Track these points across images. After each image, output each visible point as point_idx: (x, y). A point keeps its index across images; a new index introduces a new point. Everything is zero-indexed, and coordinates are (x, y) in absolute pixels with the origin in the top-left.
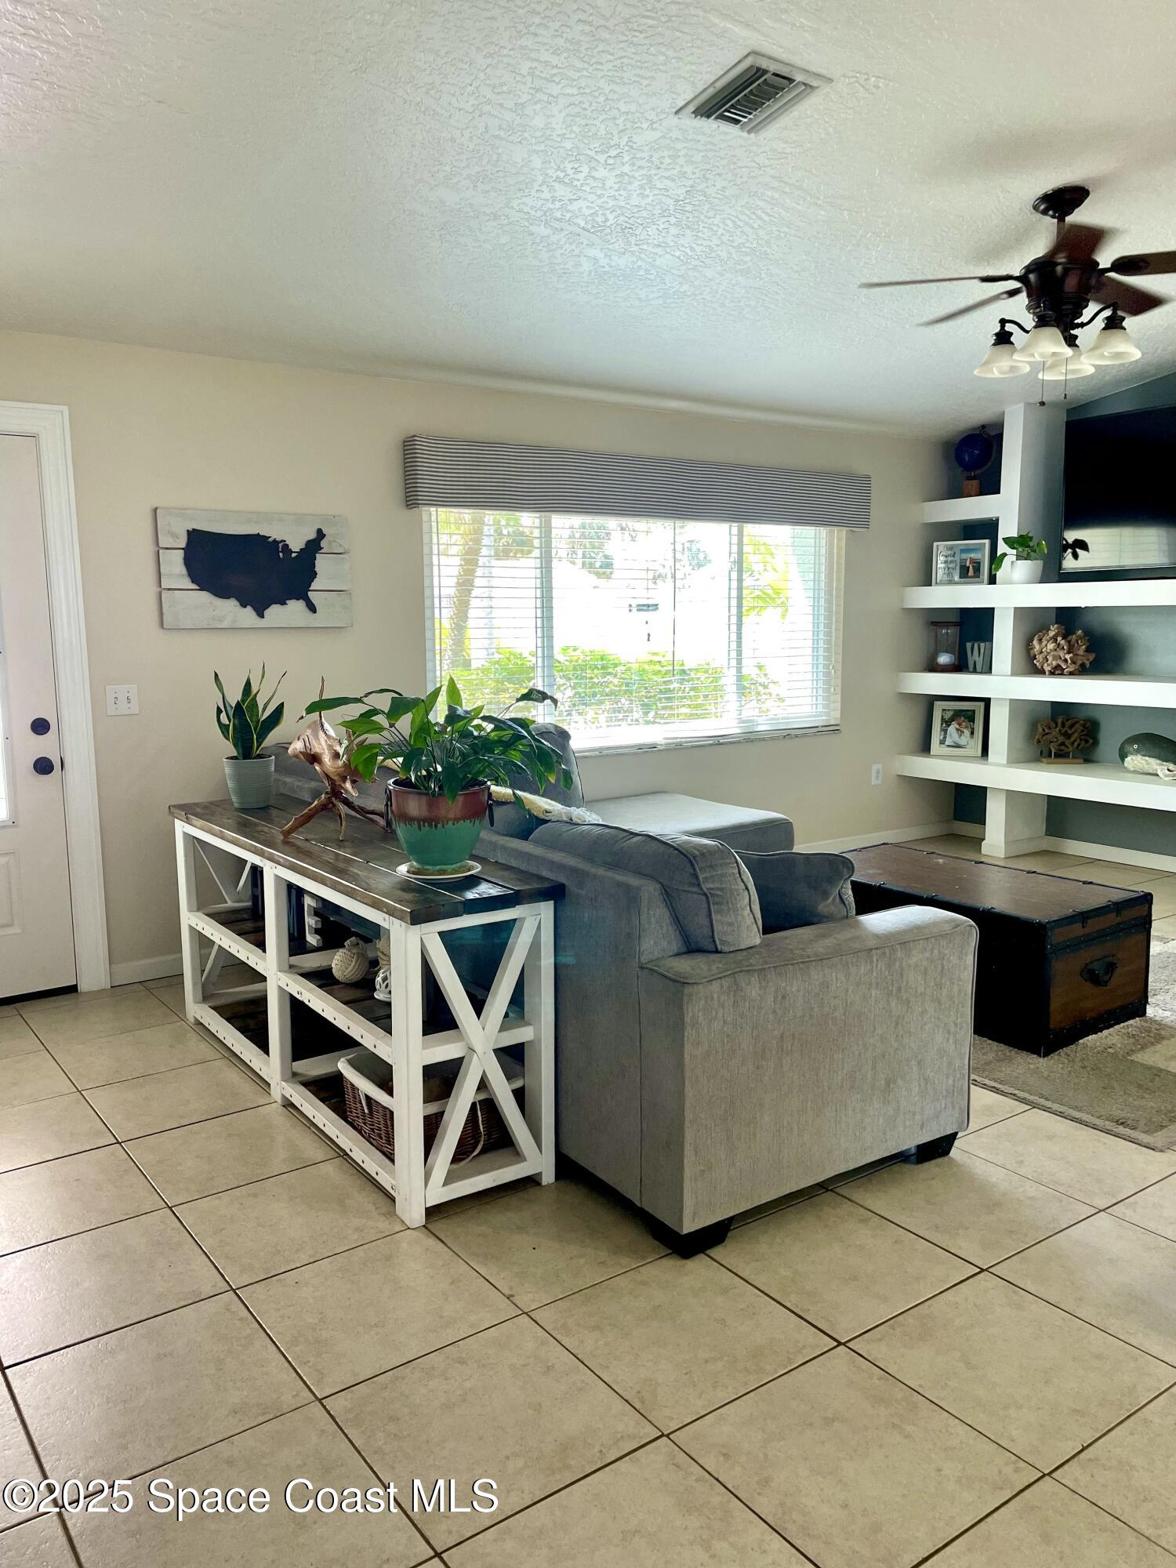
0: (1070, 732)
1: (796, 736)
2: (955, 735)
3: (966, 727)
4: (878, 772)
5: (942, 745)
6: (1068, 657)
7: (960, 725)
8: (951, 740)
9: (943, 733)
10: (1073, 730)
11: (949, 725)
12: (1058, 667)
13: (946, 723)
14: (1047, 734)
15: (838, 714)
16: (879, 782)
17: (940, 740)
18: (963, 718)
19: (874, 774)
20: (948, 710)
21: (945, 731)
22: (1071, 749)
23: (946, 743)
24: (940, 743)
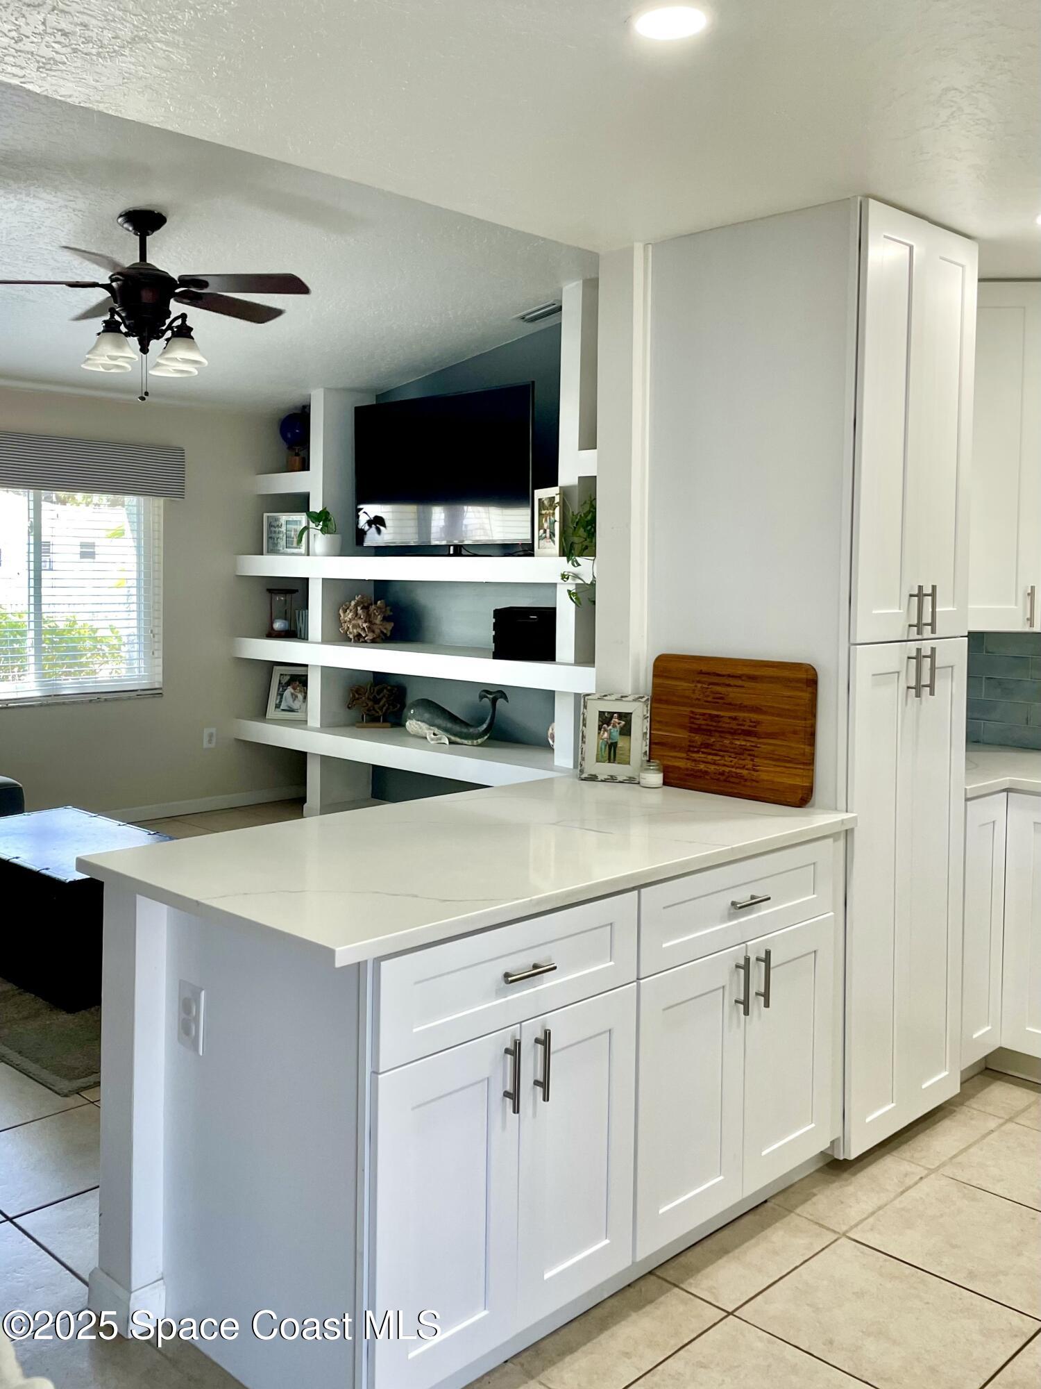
0: (378, 697)
1: (106, 700)
2: (290, 700)
3: (300, 691)
4: (211, 735)
5: (277, 709)
6: (365, 625)
7: (294, 689)
8: (286, 704)
9: (279, 697)
10: (382, 695)
11: (285, 690)
12: (359, 635)
13: (283, 687)
14: (358, 699)
15: (160, 678)
16: (213, 745)
17: (276, 704)
18: (298, 683)
19: (206, 739)
20: (286, 675)
21: (281, 695)
22: (380, 713)
23: (282, 708)
24: (276, 707)
